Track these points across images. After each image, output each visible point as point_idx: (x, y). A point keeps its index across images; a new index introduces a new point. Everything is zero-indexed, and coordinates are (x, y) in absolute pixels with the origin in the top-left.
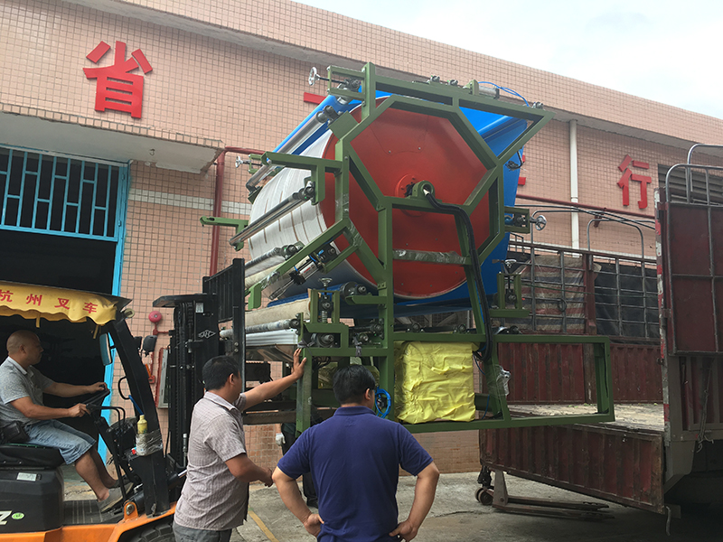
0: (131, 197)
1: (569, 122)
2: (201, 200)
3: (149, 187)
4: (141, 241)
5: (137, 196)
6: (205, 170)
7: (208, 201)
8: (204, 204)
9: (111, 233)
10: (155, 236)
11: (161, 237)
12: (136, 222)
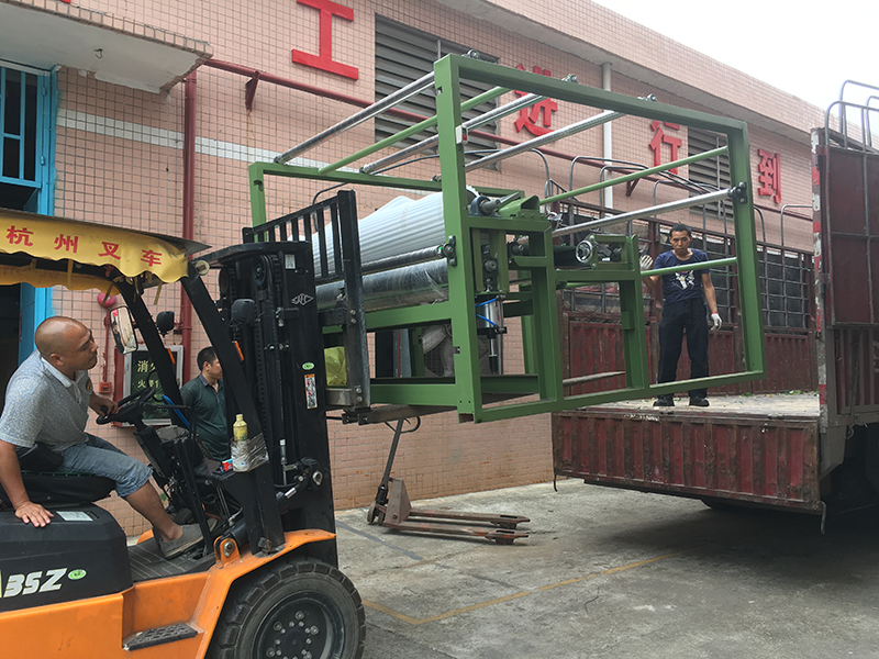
0: (61, 122)
1: (602, 66)
2: (163, 133)
3: (88, 108)
4: (79, 188)
5: (71, 120)
6: (166, 89)
7: (172, 135)
8: (168, 138)
9: (30, 175)
10: (99, 182)
11: (109, 184)
12: (70, 160)
